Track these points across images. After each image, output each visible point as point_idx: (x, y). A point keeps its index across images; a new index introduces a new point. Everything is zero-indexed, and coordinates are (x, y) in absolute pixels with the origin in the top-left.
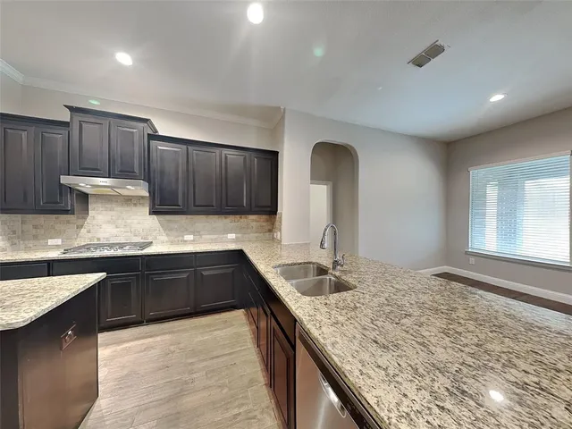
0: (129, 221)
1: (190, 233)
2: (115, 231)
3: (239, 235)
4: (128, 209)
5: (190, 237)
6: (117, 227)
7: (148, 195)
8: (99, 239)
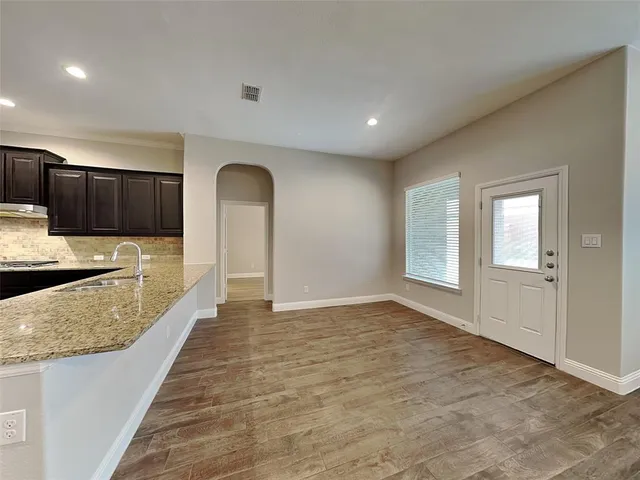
0: (35, 241)
1: (100, 253)
2: (22, 251)
3: (155, 256)
4: (36, 230)
5: (101, 257)
6: (23, 247)
7: (47, 217)
8: (5, 258)
